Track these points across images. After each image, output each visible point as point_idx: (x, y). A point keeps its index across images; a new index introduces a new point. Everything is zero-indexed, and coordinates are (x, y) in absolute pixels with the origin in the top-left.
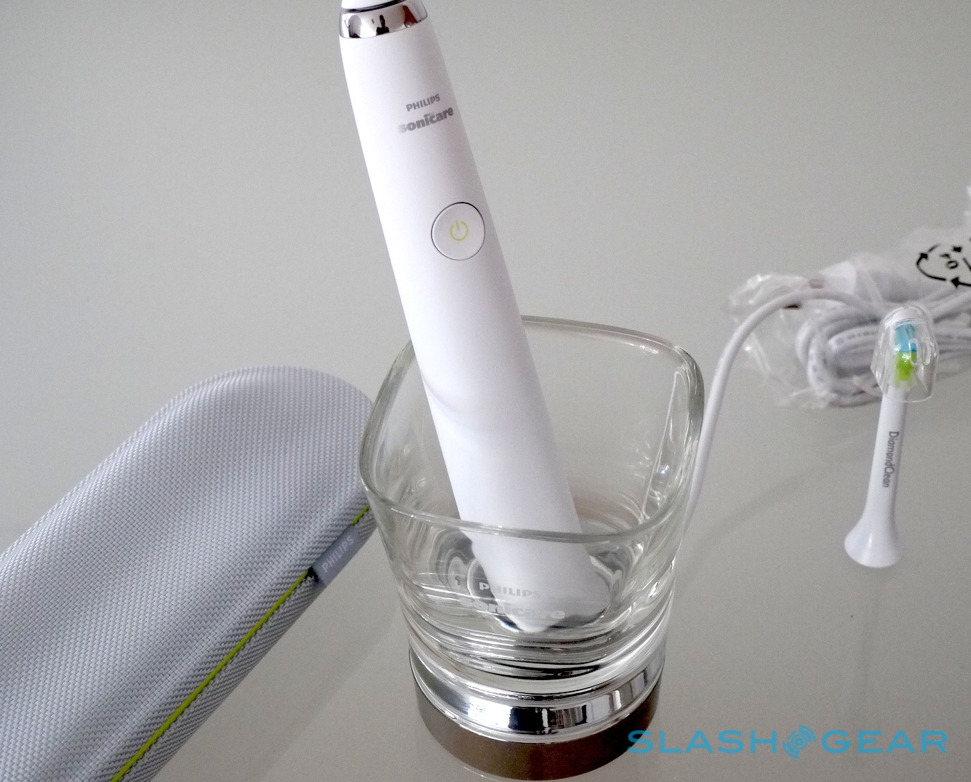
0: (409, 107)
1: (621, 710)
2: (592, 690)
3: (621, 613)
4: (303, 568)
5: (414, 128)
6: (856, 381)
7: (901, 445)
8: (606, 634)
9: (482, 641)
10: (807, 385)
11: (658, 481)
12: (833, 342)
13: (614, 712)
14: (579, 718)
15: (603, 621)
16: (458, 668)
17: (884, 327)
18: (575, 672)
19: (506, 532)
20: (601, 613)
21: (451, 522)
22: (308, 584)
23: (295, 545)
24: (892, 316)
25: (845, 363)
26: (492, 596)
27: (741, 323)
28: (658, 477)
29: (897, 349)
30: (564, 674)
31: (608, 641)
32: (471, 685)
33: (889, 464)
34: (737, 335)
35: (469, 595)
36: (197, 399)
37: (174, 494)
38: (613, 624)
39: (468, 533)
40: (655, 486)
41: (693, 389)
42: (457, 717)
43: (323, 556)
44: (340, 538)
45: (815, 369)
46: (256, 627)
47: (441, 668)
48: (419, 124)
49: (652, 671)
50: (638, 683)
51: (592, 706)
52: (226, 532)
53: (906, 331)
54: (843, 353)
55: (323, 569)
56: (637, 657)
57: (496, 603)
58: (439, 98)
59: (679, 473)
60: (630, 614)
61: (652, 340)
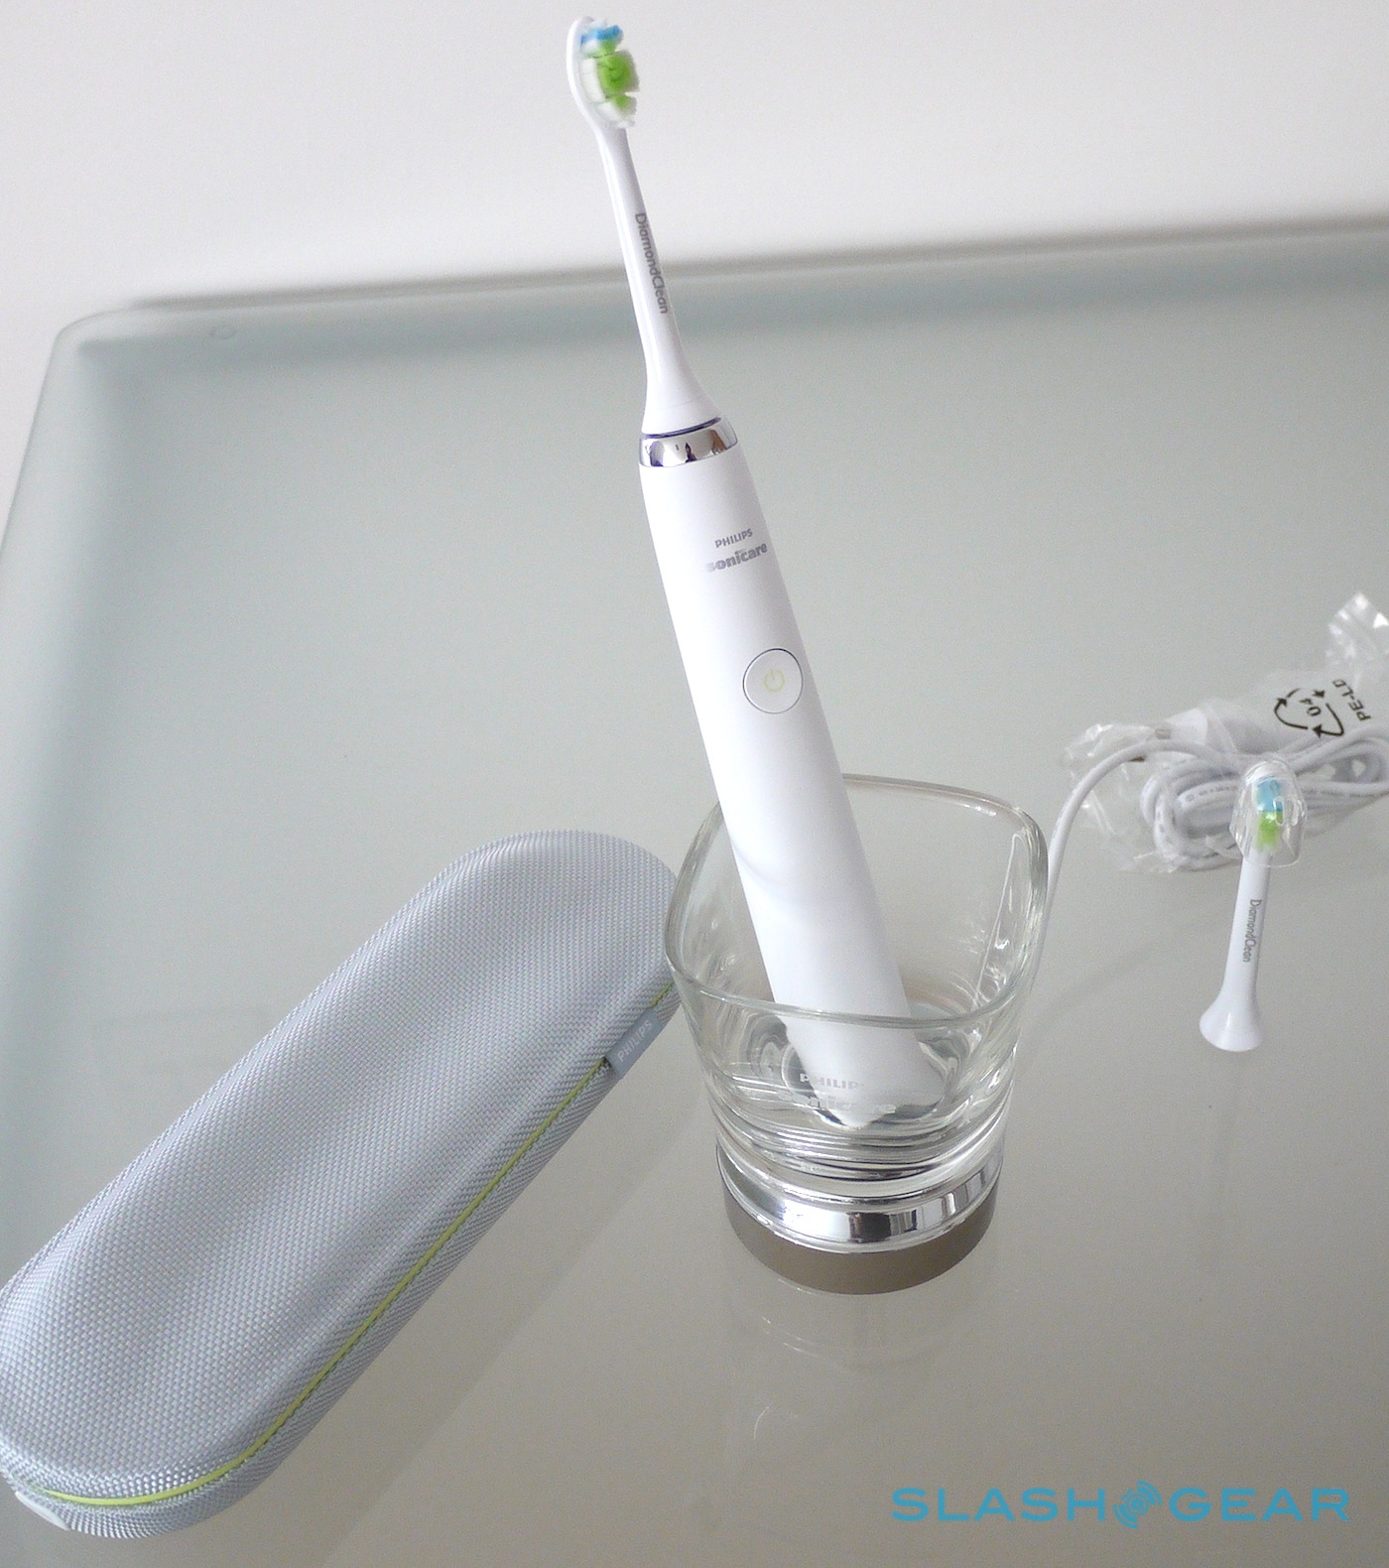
0: (718, 543)
1: (956, 1215)
2: (923, 1193)
3: (957, 1107)
4: (597, 1057)
5: (724, 566)
6: (1209, 841)
7: (1263, 913)
8: (941, 1130)
9: (799, 1138)
10: (1152, 845)
11: (996, 957)
12: (1182, 798)
13: (947, 1217)
14: (908, 1224)
15: (937, 1116)
16: (772, 1168)
17: (1244, 784)
18: (905, 1173)
19: (824, 1016)
20: (934, 1106)
21: (764, 1005)
22: (602, 1074)
23: (587, 1032)
24: (1253, 772)
25: (1198, 822)
26: (812, 1088)
27: (1080, 778)
28: (995, 952)
29: (1260, 808)
30: (890, 1175)
31: (943, 1138)
32: (789, 1187)
33: (1250, 936)
34: (1076, 792)
35: (785, 1085)
36: (468, 872)
37: (451, 975)
38: (949, 1119)
39: (784, 1018)
40: (991, 962)
41: (1035, 857)
42: (771, 1222)
43: (618, 1044)
44: (637, 1023)
45: (1162, 830)
46: (544, 1124)
47: (752, 1168)
48: (729, 562)
49: (990, 1171)
50: (974, 1186)
51: (922, 1210)
52: (518, 1011)
53: (1271, 787)
54: (1193, 812)
55: (619, 1057)
56: (972, 1158)
57: (815, 1096)
58: (751, 534)
59: (1021, 951)
60: (967, 1108)
61: (991, 801)
